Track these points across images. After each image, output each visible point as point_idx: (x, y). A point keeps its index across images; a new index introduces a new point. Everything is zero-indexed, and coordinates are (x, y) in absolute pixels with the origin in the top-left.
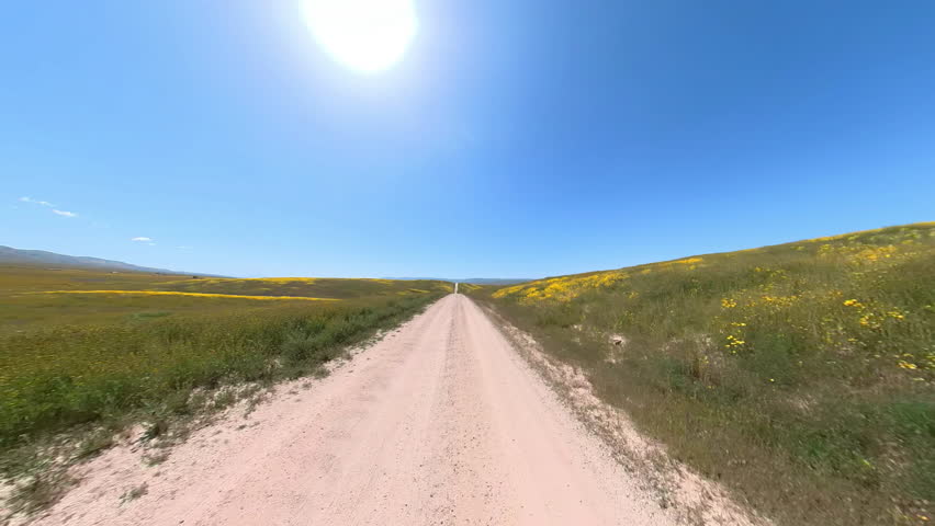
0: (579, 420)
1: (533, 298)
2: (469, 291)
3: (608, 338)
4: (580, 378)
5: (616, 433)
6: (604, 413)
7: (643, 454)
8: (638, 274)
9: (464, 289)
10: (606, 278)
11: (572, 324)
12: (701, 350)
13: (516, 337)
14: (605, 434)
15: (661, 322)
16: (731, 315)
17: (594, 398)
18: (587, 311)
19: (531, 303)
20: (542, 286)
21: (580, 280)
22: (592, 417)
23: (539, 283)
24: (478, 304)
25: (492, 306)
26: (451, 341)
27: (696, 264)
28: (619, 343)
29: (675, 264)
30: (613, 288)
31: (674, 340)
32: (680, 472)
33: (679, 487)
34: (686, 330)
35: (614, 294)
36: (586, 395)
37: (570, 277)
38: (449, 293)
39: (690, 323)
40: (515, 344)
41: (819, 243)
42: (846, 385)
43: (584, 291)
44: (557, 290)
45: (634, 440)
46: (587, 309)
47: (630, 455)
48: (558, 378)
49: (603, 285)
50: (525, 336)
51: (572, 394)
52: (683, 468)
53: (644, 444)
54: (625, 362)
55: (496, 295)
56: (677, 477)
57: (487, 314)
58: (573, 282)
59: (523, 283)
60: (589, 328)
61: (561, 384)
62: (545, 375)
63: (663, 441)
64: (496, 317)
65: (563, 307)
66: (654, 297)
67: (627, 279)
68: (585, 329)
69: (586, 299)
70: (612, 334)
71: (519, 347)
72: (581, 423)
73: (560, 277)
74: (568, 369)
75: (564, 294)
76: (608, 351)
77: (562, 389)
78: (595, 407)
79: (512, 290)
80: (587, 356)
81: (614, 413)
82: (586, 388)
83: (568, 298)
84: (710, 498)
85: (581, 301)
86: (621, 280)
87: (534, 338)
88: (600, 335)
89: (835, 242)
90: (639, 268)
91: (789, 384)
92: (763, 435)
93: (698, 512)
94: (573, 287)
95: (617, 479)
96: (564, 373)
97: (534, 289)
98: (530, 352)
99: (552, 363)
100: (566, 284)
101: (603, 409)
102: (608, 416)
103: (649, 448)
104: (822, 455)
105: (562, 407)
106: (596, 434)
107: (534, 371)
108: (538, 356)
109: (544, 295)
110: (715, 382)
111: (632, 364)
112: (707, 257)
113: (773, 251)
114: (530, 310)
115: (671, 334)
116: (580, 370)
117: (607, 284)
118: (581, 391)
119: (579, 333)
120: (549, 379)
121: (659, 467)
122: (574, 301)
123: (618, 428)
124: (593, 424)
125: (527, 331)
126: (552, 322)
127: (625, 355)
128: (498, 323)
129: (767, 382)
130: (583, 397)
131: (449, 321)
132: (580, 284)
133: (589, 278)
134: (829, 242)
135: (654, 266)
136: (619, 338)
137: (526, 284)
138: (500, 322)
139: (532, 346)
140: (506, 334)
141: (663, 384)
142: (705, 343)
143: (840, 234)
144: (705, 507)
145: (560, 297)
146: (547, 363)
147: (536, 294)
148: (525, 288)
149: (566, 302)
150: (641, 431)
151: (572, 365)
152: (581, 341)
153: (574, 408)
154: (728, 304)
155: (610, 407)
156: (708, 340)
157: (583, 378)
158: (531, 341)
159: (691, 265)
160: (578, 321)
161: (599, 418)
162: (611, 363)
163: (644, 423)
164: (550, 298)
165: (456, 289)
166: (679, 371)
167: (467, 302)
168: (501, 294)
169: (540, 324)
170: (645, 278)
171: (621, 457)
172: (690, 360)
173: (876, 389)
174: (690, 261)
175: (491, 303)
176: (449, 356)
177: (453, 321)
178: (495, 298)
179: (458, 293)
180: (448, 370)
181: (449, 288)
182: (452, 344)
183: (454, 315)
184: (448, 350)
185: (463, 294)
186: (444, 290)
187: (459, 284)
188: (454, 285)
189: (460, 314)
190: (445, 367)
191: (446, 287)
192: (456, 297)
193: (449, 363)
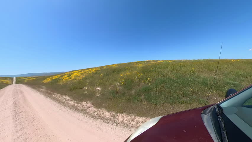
0: (92, 118)
1: (66, 80)
2: (25, 81)
3: (95, 89)
4: (89, 104)
5: (103, 116)
6: (98, 112)
7: (110, 117)
8: (103, 69)
9: (20, 80)
10: (94, 70)
11: (83, 87)
12: (117, 86)
13: (60, 99)
14: (100, 117)
15: (109, 81)
16: (122, 77)
17: (95, 109)
18: (88, 82)
19: (65, 82)
20: (70, 74)
21: (85, 71)
22: (96, 115)
23: (68, 73)
24: (34, 88)
25: (44, 87)
26: (16, 115)
27: (116, 66)
28: (99, 90)
29: (111, 66)
30: (96, 73)
31: (112, 85)
32: (118, 116)
33: (119, 119)
34: (114, 82)
35: (96, 75)
36: (92, 109)
37: (81, 70)
38: (7, 85)
39: (115, 80)
40: (60, 102)
41: (134, 63)
42: (137, 87)
43: (87, 75)
44: (76, 76)
45: (107, 114)
46: (88, 81)
47: (107, 119)
48: (82, 108)
49: (93, 72)
50: (64, 97)
51: (88, 111)
52: (118, 115)
53: (110, 114)
54: (101, 95)
55: (45, 81)
56: (118, 117)
57: (41, 92)
58: (82, 72)
59: (61, 74)
60: (89, 87)
61: (83, 109)
62: (76, 109)
63: (113, 111)
64: (47, 93)
65: (79, 82)
66: (107, 75)
67: (99, 70)
68: (88, 88)
69: (87, 78)
70: (96, 88)
71: (62, 102)
72: (93, 119)
73: (77, 70)
74: (84, 103)
75: (79, 77)
76: (96, 93)
77: (84, 111)
78: (96, 111)
79: (55, 78)
80: (90, 97)
81: (101, 110)
82: (91, 107)
83: (81, 78)
84: (124, 117)
85: (86, 79)
86: (98, 70)
87: (69, 96)
88: (93, 89)
89: (137, 63)
90: (103, 67)
91: (131, 89)
92: (129, 100)
93: (123, 122)
94: (83, 74)
95: (106, 127)
96: (83, 105)
97: (66, 76)
98: (68, 103)
99: (78, 104)
100: (80, 73)
101: (98, 111)
102: (100, 112)
103: (111, 114)
104: (136, 99)
105: (85, 117)
106: (98, 119)
107: (72, 109)
108: (72, 103)
109: (71, 78)
110: (120, 93)
111: (103, 95)
112: (118, 64)
113: (129, 64)
114: (65, 86)
115: (111, 84)
116: (88, 102)
117: (94, 72)
118: (90, 109)
119: (86, 90)
120: (78, 110)
121: (114, 117)
122: (83, 79)
123: (103, 114)
124: (96, 117)
125: (65, 95)
126: (75, 88)
127: (101, 93)
128: (49, 94)
129: (128, 90)
130: (91, 110)
131: (11, 103)
132: (85, 73)
133: (88, 70)
134: (136, 63)
135: (107, 66)
136: (99, 88)
137: (62, 74)
138: (50, 94)
139: (68, 100)
140: (54, 99)
141: (111, 97)
142: (118, 85)
143: (137, 61)
144: (124, 119)
145: (78, 78)
146: (76, 104)
147: (68, 78)
148: (62, 76)
149: (80, 80)
150: (108, 111)
151: (86, 102)
152: (87, 92)
153: (89, 115)
154: (122, 75)
155: (100, 109)
156: (119, 84)
157: (90, 104)
158: (67, 98)
159: (114, 66)
160: (85, 86)
161: (97, 114)
162: (98, 97)
163: (109, 109)
164: (74, 79)
165: (15, 81)
166: (114, 93)
167: (24, 88)
168: (49, 80)
169: (71, 90)
170: (104, 70)
171: (105, 121)
172: (116, 89)
173: (140, 86)
174: (115, 65)
175: (43, 86)
176: (18, 124)
177: (15, 102)
178: (45, 82)
179: (16, 83)
180: (20, 133)
181: (8, 81)
182: (18, 116)
183: (16, 98)
184: (16, 121)
185: (21, 84)
186: (3, 83)
187: (16, 78)
188: (12, 79)
189: (20, 96)
190: (17, 132)
191: (5, 81)
192: (15, 86)
193: (19, 128)
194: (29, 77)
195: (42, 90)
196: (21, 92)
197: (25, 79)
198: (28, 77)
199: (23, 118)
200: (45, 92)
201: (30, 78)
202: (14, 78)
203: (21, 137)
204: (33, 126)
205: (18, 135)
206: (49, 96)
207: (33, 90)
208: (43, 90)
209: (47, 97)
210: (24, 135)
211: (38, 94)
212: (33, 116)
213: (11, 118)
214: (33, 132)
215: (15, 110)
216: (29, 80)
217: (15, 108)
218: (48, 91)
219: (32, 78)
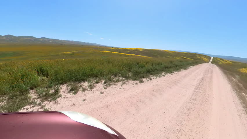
2: (220, 63)
9: (216, 61)
24: (225, 73)
38: (205, 62)
57: (230, 81)
64: (238, 86)
138: (241, 89)
165: (211, 60)
167: (217, 70)
175: (237, 75)
176: (195, 94)
177: (203, 78)
178: (242, 72)
179: (212, 63)
180: (192, 100)
181: (206, 59)
182: (198, 89)
183: (205, 75)
184: (195, 91)
185: (215, 64)
186: (202, 60)
187: (213, 58)
188: (210, 58)
189: (209, 75)
190: (191, 98)
191: (204, 58)
192: (210, 65)
193: (194, 97)
194: (227, 60)
195: (232, 79)
196: (212, 72)
197: (221, 61)
198: (225, 60)
199: (200, 93)
200: (236, 82)
201: (226, 62)
202: (212, 58)
203: (190, 103)
204: (202, 105)
205: (190, 101)
206: (236, 91)
207: (223, 74)
208: (234, 80)
209: (233, 90)
210: (192, 104)
211: (226, 81)
212: (207, 97)
213: (194, 88)
214: (198, 109)
215: (199, 84)
216: (224, 63)
217: (200, 82)
218: (240, 84)
219: (229, 62)
